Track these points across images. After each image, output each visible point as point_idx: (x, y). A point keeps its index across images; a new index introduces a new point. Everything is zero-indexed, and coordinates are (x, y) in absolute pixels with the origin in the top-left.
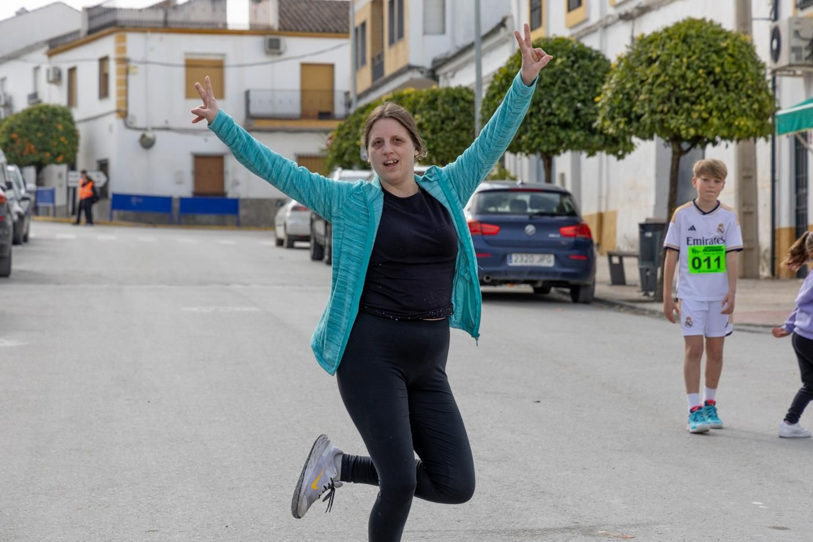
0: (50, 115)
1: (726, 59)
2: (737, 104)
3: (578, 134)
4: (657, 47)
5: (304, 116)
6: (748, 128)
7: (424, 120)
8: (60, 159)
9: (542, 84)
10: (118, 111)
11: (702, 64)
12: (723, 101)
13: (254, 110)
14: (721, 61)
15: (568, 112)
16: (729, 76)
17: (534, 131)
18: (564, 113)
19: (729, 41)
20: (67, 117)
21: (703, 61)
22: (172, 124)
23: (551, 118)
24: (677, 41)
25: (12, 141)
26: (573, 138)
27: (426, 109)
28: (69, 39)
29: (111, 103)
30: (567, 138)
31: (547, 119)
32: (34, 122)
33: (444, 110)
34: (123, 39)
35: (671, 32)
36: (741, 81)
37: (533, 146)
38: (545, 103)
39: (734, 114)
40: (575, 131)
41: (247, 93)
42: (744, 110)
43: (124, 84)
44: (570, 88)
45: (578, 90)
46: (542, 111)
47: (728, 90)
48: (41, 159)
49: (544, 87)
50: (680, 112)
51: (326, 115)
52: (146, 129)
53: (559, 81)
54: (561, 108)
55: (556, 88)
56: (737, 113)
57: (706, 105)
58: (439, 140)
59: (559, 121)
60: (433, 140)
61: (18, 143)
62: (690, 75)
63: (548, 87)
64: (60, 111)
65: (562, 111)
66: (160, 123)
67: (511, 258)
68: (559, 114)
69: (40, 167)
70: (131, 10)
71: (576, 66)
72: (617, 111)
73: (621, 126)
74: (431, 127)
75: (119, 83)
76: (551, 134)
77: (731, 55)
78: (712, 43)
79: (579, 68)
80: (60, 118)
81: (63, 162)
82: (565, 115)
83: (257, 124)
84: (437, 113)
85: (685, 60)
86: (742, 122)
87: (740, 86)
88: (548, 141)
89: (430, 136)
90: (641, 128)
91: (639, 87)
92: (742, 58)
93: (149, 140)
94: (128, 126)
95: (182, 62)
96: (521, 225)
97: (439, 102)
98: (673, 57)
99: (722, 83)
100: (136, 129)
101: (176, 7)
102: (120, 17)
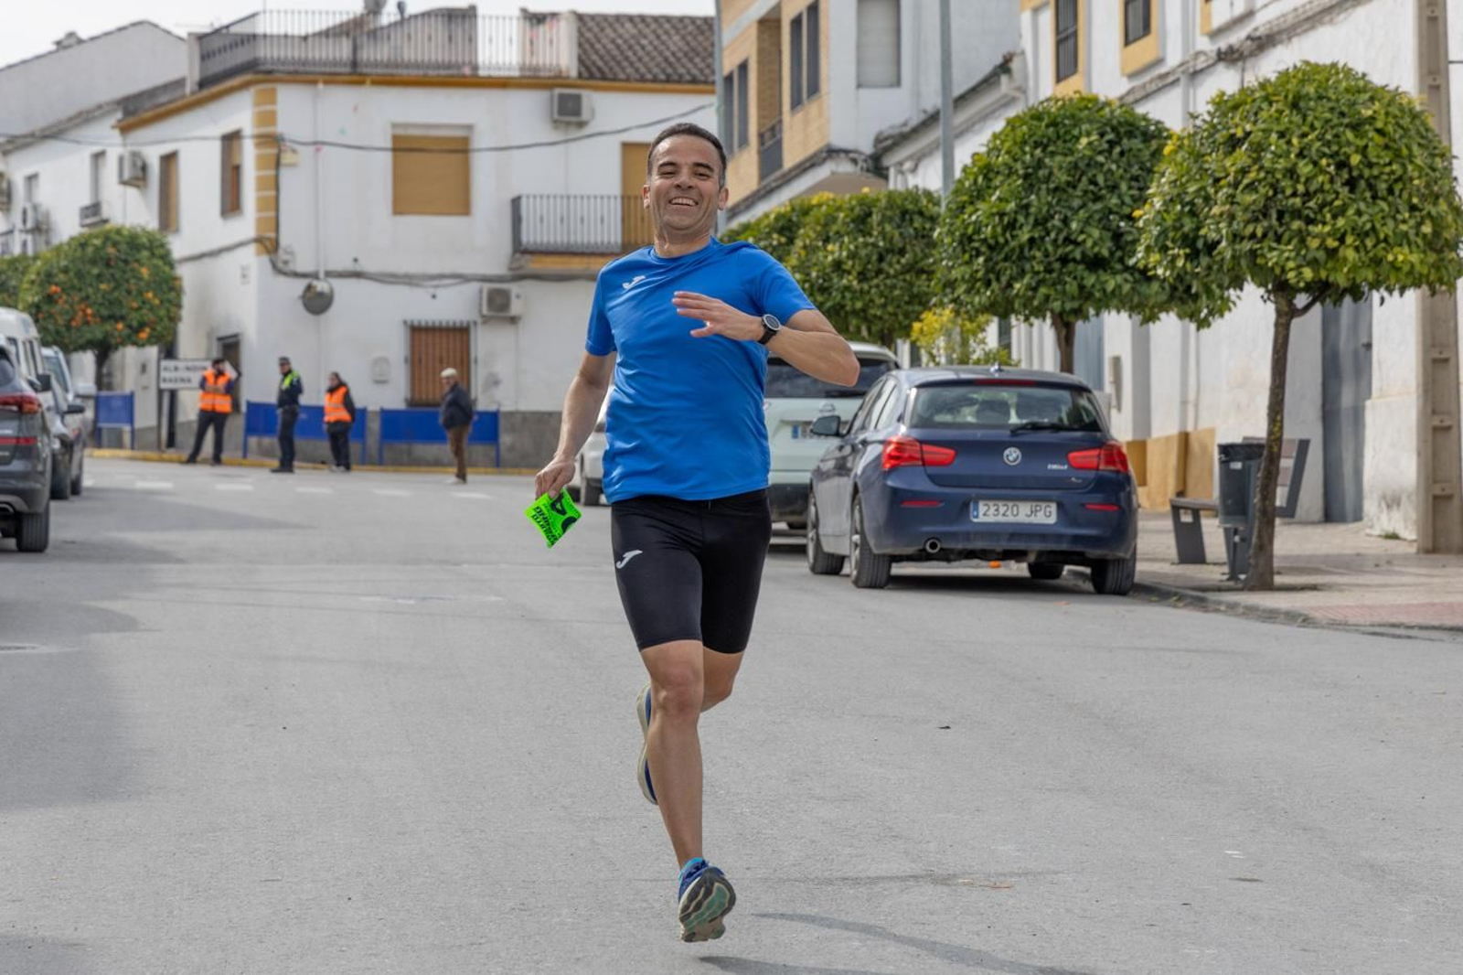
0: (124, 247)
1: (1372, 139)
2: (1391, 223)
3: (1119, 278)
4: (1245, 118)
6: (1412, 266)
7: (845, 254)
8: (144, 335)
9: (1052, 186)
10: (259, 240)
11: (1326, 150)
12: (1365, 218)
13: (528, 237)
14: (1361, 143)
15: (1101, 239)
16: (1375, 172)
17: (1038, 273)
18: (1095, 240)
19: (1377, 105)
20: (159, 252)
21: (1328, 144)
22: (367, 265)
23: (1070, 248)
24: (1281, 106)
25: (50, 299)
26: (1111, 286)
27: (848, 234)
28: (163, 99)
29: (245, 226)
30: (1098, 287)
31: (1060, 251)
32: (93, 262)
33: (883, 234)
34: (271, 98)
35: (1270, 90)
36: (1399, 179)
37: (1036, 303)
38: (1056, 222)
39: (1386, 240)
40: (1114, 273)
41: (516, 202)
42: (1406, 234)
43: (272, 186)
44: (1104, 192)
45: (1120, 197)
46: (1053, 235)
47: (1374, 197)
48: (107, 335)
49: (1056, 189)
50: (1286, 237)
52: (315, 276)
53: (1084, 179)
54: (1088, 229)
55: (1079, 193)
56: (1391, 240)
57: (1334, 225)
58: (873, 291)
59: (1083, 254)
60: (862, 291)
61: (61, 305)
62: (1305, 169)
63: (1064, 191)
64: (145, 240)
65: (1090, 236)
66: (347, 265)
67: (976, 509)
68: (1084, 241)
69: (104, 351)
71: (1117, 150)
72: (1171, 234)
73: (1180, 263)
74: (858, 268)
75: (261, 184)
76: (1067, 279)
77: (1380, 132)
78: (1345, 109)
79: (1122, 154)
80: (145, 253)
81: (150, 341)
82: (1095, 244)
83: (534, 265)
84: (871, 240)
85: (1295, 141)
86: (1401, 255)
87: (1397, 188)
88: (1064, 292)
89: (855, 283)
90: (1215, 267)
91: (1211, 190)
92: (1401, 137)
93: (321, 294)
94: (279, 270)
95: (389, 144)
96: (996, 447)
97: (875, 218)
98: (1274, 136)
99: (1362, 184)
100: (296, 275)
101: (374, 34)
102: (264, 52)
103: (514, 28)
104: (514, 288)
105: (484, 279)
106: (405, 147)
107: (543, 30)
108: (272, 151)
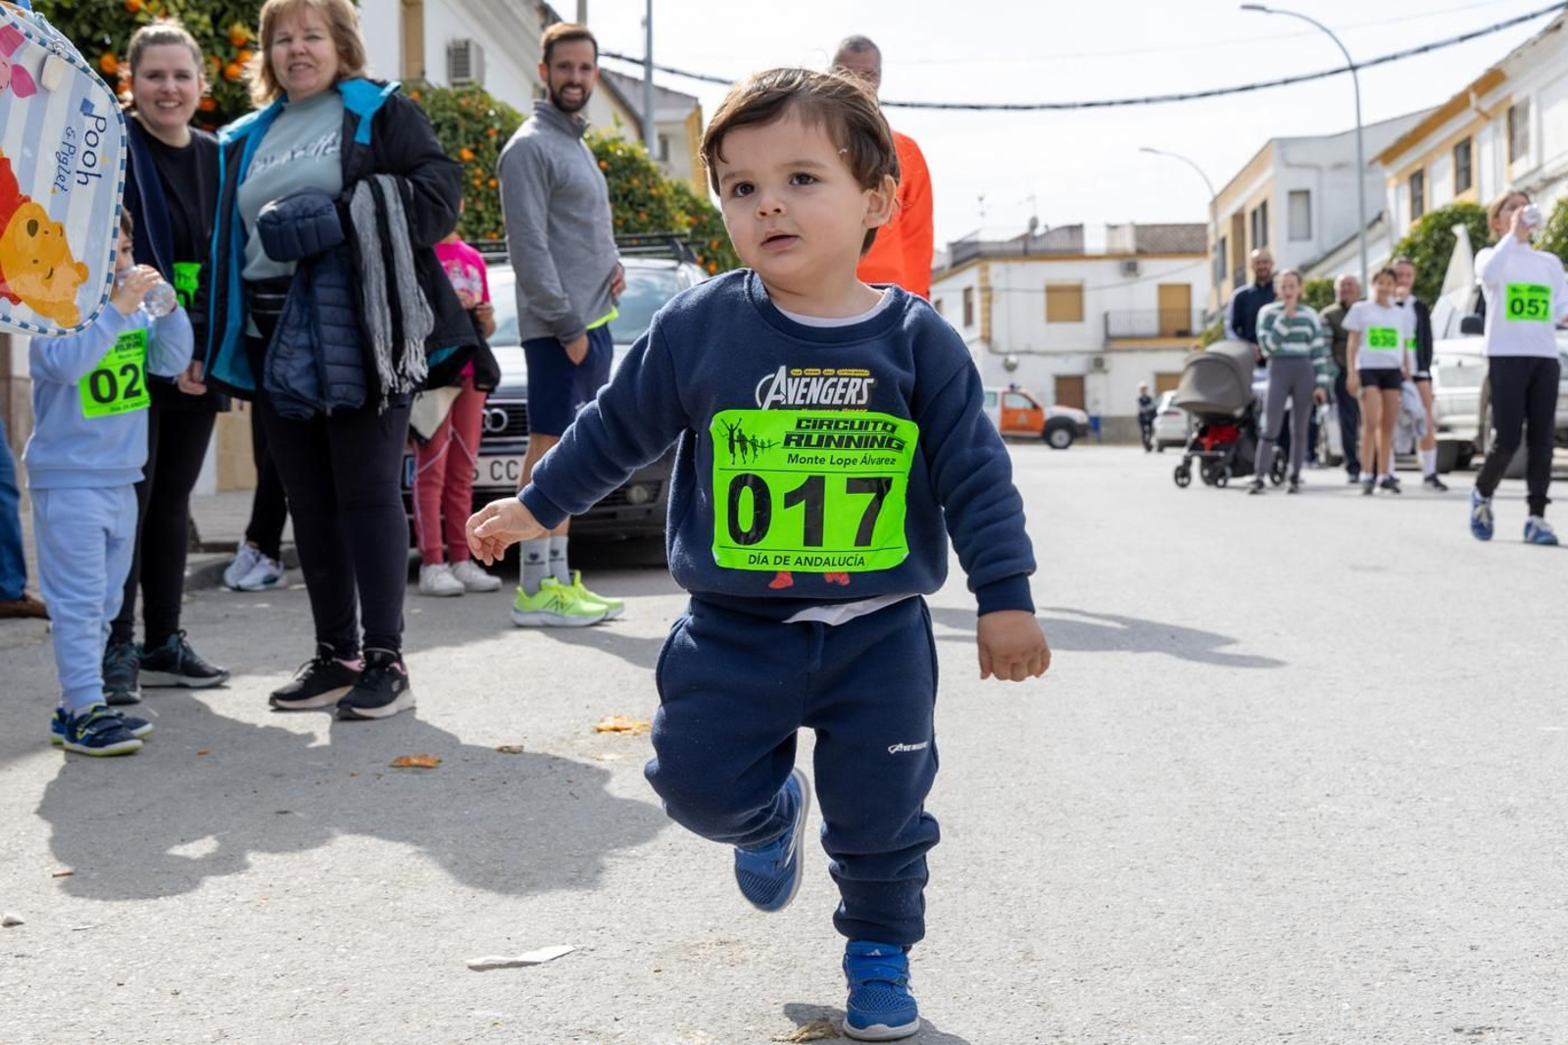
5: (1163, 334)
10: (981, 338)
13: (1114, 330)
22: (1035, 348)
29: (975, 331)
34: (986, 269)
41: (1106, 316)
43: (988, 311)
51: (1184, 334)
52: (1008, 353)
66: (1023, 348)
70: (993, 243)
75: (982, 311)
83: (1115, 345)
93: (1012, 363)
94: (993, 351)
95: (1041, 287)
100: (1001, 353)
101: (1035, 238)
102: (983, 249)
103: (1103, 231)
104: (1106, 357)
105: (1091, 352)
106: (1052, 291)
107: (1117, 233)
108: (986, 295)
